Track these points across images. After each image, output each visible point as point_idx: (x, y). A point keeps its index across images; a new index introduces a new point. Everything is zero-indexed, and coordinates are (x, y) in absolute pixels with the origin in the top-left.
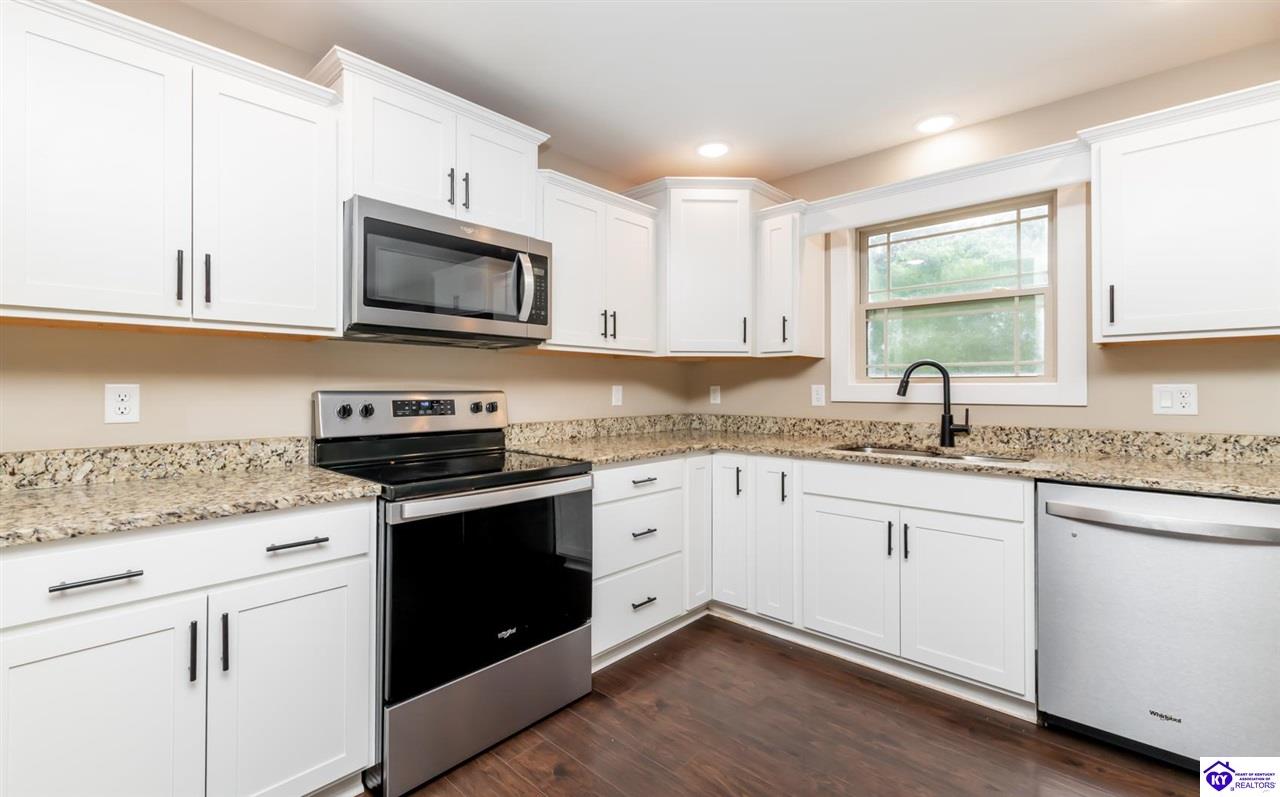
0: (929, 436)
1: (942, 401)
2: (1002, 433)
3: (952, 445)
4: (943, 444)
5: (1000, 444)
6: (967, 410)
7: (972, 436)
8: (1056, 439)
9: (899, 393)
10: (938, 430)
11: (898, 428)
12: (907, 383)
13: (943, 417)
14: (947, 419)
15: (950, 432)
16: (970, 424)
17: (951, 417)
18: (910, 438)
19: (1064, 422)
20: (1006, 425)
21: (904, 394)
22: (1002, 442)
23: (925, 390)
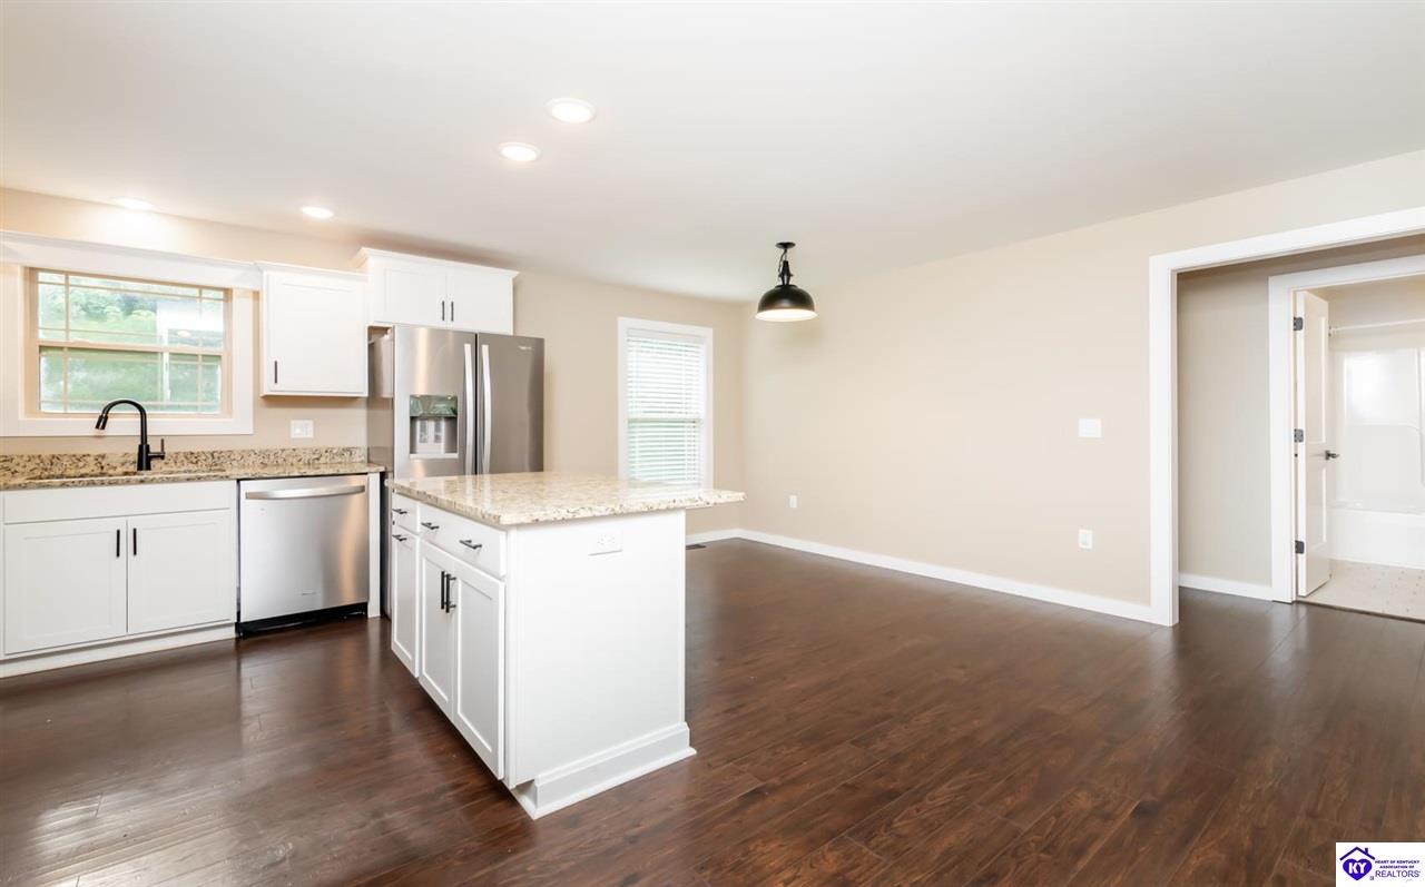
0: (123, 464)
1: (139, 433)
2: (193, 458)
3: (148, 468)
4: (140, 468)
5: (191, 465)
6: (162, 441)
7: (165, 460)
8: (232, 457)
9: (97, 427)
10: (135, 457)
11: (88, 459)
12: (106, 418)
13: (141, 447)
14: (144, 448)
15: (145, 459)
16: (165, 450)
17: (148, 447)
18: (102, 468)
19: (238, 446)
20: (195, 451)
21: (103, 428)
22: (192, 462)
23: (124, 424)
